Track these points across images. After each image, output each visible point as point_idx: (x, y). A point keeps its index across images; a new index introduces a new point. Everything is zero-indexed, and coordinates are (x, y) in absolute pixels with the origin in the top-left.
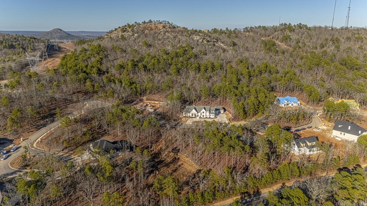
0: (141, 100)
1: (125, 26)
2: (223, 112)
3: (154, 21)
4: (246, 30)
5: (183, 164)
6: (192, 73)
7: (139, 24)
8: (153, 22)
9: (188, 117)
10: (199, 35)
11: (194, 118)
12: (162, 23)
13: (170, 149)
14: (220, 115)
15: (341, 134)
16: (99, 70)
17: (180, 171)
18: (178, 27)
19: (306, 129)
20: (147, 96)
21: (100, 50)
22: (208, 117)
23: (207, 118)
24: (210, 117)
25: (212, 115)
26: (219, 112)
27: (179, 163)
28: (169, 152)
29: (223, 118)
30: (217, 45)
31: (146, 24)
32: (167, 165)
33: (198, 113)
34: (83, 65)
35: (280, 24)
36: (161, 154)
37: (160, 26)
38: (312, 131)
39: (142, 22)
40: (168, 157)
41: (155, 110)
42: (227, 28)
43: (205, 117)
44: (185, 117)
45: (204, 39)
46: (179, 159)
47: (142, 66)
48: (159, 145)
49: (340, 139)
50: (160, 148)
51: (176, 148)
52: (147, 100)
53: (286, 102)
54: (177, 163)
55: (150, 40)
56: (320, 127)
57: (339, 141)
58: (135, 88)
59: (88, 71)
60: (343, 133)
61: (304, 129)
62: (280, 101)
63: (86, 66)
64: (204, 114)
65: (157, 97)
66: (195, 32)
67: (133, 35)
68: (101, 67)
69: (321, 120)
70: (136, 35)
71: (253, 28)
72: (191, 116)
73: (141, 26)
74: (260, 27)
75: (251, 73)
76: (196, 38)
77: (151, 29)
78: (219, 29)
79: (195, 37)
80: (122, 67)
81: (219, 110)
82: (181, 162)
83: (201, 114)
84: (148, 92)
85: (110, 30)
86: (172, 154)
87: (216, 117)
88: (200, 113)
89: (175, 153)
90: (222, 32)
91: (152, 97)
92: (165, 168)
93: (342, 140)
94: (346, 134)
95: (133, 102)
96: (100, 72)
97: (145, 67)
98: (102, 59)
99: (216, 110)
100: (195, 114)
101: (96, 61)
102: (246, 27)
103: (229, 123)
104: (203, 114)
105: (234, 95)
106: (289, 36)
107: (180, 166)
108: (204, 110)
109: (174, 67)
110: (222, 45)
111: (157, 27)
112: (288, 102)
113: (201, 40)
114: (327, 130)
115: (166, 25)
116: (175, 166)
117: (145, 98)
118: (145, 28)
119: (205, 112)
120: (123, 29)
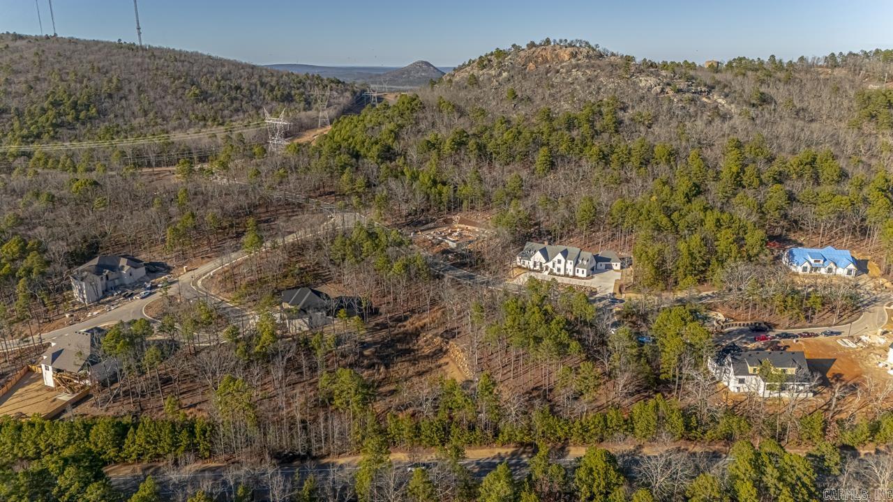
2: (618, 267)
9: (524, 268)
11: (537, 272)
13: (441, 330)
14: (607, 274)
22: (570, 274)
23: (566, 276)
24: (577, 274)
25: (581, 270)
26: (609, 267)
28: (436, 335)
29: (606, 283)
32: (415, 360)
33: (548, 261)
36: (419, 335)
37: (565, 54)
40: (428, 345)
43: (562, 273)
44: (520, 267)
46: (446, 351)
50: (421, 325)
51: (452, 329)
64: (562, 266)
72: (532, 267)
83: (554, 264)
86: (438, 340)
87: (590, 277)
88: (552, 262)
89: (446, 338)
92: (406, 365)
99: (598, 259)
100: (541, 264)
103: (614, 294)
104: (557, 265)
107: (440, 366)
108: (560, 256)
109: (543, 151)
110: (720, 100)
111: (557, 55)
112: (815, 261)
113: (658, 89)
114: (880, 348)
115: (581, 49)
116: (430, 365)
117: (457, 217)
118: (529, 59)
119: (563, 260)
120: (484, 63)
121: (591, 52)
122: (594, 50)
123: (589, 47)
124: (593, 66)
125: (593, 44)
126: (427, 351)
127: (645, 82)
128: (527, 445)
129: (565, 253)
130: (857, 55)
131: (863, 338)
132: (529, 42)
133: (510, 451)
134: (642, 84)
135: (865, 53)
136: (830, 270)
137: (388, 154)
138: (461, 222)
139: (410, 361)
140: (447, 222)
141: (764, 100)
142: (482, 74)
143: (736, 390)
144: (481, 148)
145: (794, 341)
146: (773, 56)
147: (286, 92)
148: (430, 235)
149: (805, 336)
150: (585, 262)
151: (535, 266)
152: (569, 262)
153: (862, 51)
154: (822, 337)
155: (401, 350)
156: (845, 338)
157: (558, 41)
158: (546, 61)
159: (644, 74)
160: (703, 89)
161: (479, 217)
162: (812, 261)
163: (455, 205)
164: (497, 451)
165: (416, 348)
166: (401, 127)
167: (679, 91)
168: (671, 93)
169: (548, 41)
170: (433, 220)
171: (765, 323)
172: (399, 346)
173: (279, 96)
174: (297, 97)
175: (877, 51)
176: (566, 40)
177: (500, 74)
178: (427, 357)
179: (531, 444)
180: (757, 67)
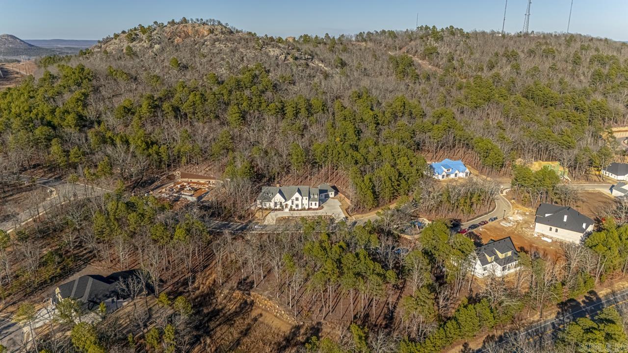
0: (171, 178)
1: (135, 29)
2: (333, 195)
3: (192, 20)
4: (361, 37)
5: (261, 315)
6: (270, 120)
7: (162, 26)
8: (190, 22)
9: (266, 209)
10: (279, 47)
12: (207, 24)
14: (329, 201)
15: (551, 229)
16: (80, 117)
17: (256, 333)
18: (237, 32)
19: (487, 222)
20: (181, 169)
21: (84, 76)
22: (307, 207)
23: (304, 209)
24: (310, 207)
25: (314, 203)
26: (327, 197)
27: (254, 314)
30: (313, 65)
31: (176, 26)
32: (228, 320)
33: (286, 200)
34: (45, 108)
35: (418, 28)
37: (204, 31)
38: (499, 227)
39: (169, 23)
41: (200, 198)
42: (327, 34)
43: (300, 207)
44: (263, 209)
45: (288, 54)
47: (171, 109)
48: (210, 274)
49: (550, 241)
52: (183, 176)
53: (446, 170)
54: (248, 313)
55: (184, 57)
56: (511, 218)
57: (549, 245)
58: (158, 153)
59: (56, 122)
60: (554, 228)
61: (485, 223)
62: (434, 169)
63: (53, 112)
64: (299, 203)
65: (202, 169)
66: (271, 41)
67: (151, 47)
68: (85, 111)
69: (511, 203)
70: (157, 46)
71: (373, 34)
72: (273, 207)
73: (167, 30)
74: (384, 32)
75: (380, 118)
76: (273, 52)
77: (187, 36)
78: (314, 36)
79: (271, 50)
80: (128, 111)
81: (326, 191)
82: (259, 311)
83: (293, 202)
84: (184, 160)
85: (105, 37)
87: (321, 207)
88: (290, 201)
90: (318, 42)
91: (193, 170)
93: (555, 242)
94: (559, 229)
95: (153, 182)
96: (83, 123)
97: (176, 109)
98: (86, 95)
100: (281, 203)
101: (74, 100)
102: (361, 33)
103: (347, 217)
104: (295, 202)
105: (353, 161)
106: (435, 48)
108: (297, 195)
109: (234, 109)
110: (320, 65)
111: (197, 31)
113: (283, 57)
115: (216, 27)
116: (247, 321)
117: (178, 173)
119: (300, 198)
121: (224, 29)
124: (230, 40)
125: (223, 24)
134: (272, 54)
139: (224, 322)
150: (315, 196)
151: (276, 206)
152: (305, 198)
157: (194, 20)
159: (270, 46)
163: (174, 162)
167: (296, 58)
168: (292, 60)
169: (185, 21)
176: (201, 20)
178: (237, 313)
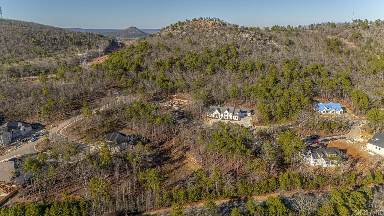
2: (250, 115)
9: (210, 117)
11: (217, 118)
12: (212, 20)
13: (181, 147)
14: (246, 118)
16: (139, 67)
22: (231, 119)
24: (234, 119)
25: (235, 117)
26: (246, 115)
27: (184, 162)
28: (179, 150)
29: (247, 122)
32: (172, 162)
33: (221, 114)
36: (171, 151)
37: (210, 24)
40: (176, 155)
41: (181, 108)
43: (228, 118)
44: (208, 117)
46: (186, 157)
50: (171, 145)
51: (186, 147)
54: (182, 161)
62: (319, 107)
64: (227, 116)
68: (141, 64)
72: (214, 117)
81: (246, 112)
83: (224, 115)
86: (180, 152)
87: (239, 119)
88: (223, 114)
89: (184, 151)
91: (183, 95)
92: (169, 164)
99: (242, 112)
100: (218, 115)
103: (251, 127)
104: (225, 115)
107: (184, 164)
108: (226, 111)
109: (209, 66)
110: (274, 43)
111: (206, 24)
112: (328, 109)
113: (250, 39)
114: (362, 143)
115: (216, 22)
116: (180, 164)
117: (175, 96)
118: (194, 26)
119: (228, 113)
120: (174, 27)
121: (220, 23)
122: (222, 22)
123: (220, 21)
124: (222, 29)
125: (221, 20)
126: (176, 157)
127: (245, 36)
128: (235, 197)
129: (228, 110)
130: (321, 25)
131: (355, 139)
132: (193, 19)
133: (228, 200)
134: (244, 37)
135: (324, 24)
136: (333, 112)
137: (139, 69)
138: (177, 98)
139: (170, 163)
140: (171, 98)
141: (290, 43)
142: (175, 32)
143: (314, 165)
144: (182, 65)
145: (329, 142)
146: (289, 25)
147: (78, 41)
148: (165, 105)
149: (333, 140)
150: (237, 114)
151: (215, 116)
152: (230, 114)
153: (323, 23)
154: (339, 140)
155: (164, 158)
156: (348, 140)
157: (206, 18)
158: (201, 27)
159: (244, 33)
160: (268, 39)
161: (186, 95)
162: (326, 109)
163: (174, 90)
164: (223, 201)
165: (171, 156)
166: (143, 56)
167: (258, 39)
168: (255, 40)
169: (201, 19)
170: (165, 98)
171: (316, 135)
172: (164, 156)
173: (75, 43)
174: (84, 43)
175: (329, 23)
176: (209, 18)
177: (182, 33)
178: (177, 160)
179: (237, 197)
180: (283, 29)
